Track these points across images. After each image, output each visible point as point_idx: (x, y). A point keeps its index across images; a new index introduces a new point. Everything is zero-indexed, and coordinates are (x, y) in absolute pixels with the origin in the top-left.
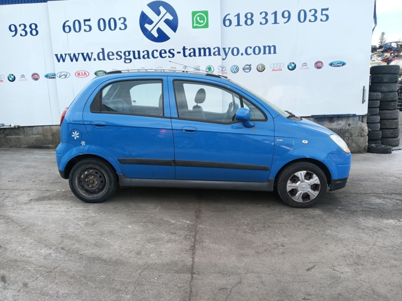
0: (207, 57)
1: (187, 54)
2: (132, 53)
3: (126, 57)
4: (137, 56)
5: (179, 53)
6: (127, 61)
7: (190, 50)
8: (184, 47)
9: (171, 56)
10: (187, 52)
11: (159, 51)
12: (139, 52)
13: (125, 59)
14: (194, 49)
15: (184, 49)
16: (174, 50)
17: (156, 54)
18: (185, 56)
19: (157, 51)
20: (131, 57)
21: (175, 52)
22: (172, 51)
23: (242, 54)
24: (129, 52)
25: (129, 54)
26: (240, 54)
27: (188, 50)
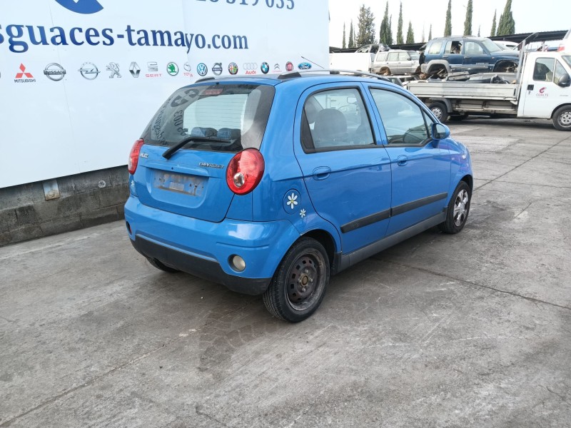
0: (167, 48)
1: (135, 40)
2: (25, 31)
3: (14, 39)
4: (38, 38)
5: (120, 36)
6: (16, 48)
7: (138, 33)
8: (129, 27)
9: (108, 41)
10: (135, 38)
11: (84, 31)
12: (42, 29)
13: (12, 44)
14: (145, 33)
15: (129, 30)
16: (111, 31)
17: (80, 37)
18: (131, 43)
19: (80, 30)
20: (26, 38)
21: (114, 35)
22: (108, 32)
23: (209, 46)
24: (19, 28)
25: (20, 34)
26: (206, 46)
27: (136, 32)
